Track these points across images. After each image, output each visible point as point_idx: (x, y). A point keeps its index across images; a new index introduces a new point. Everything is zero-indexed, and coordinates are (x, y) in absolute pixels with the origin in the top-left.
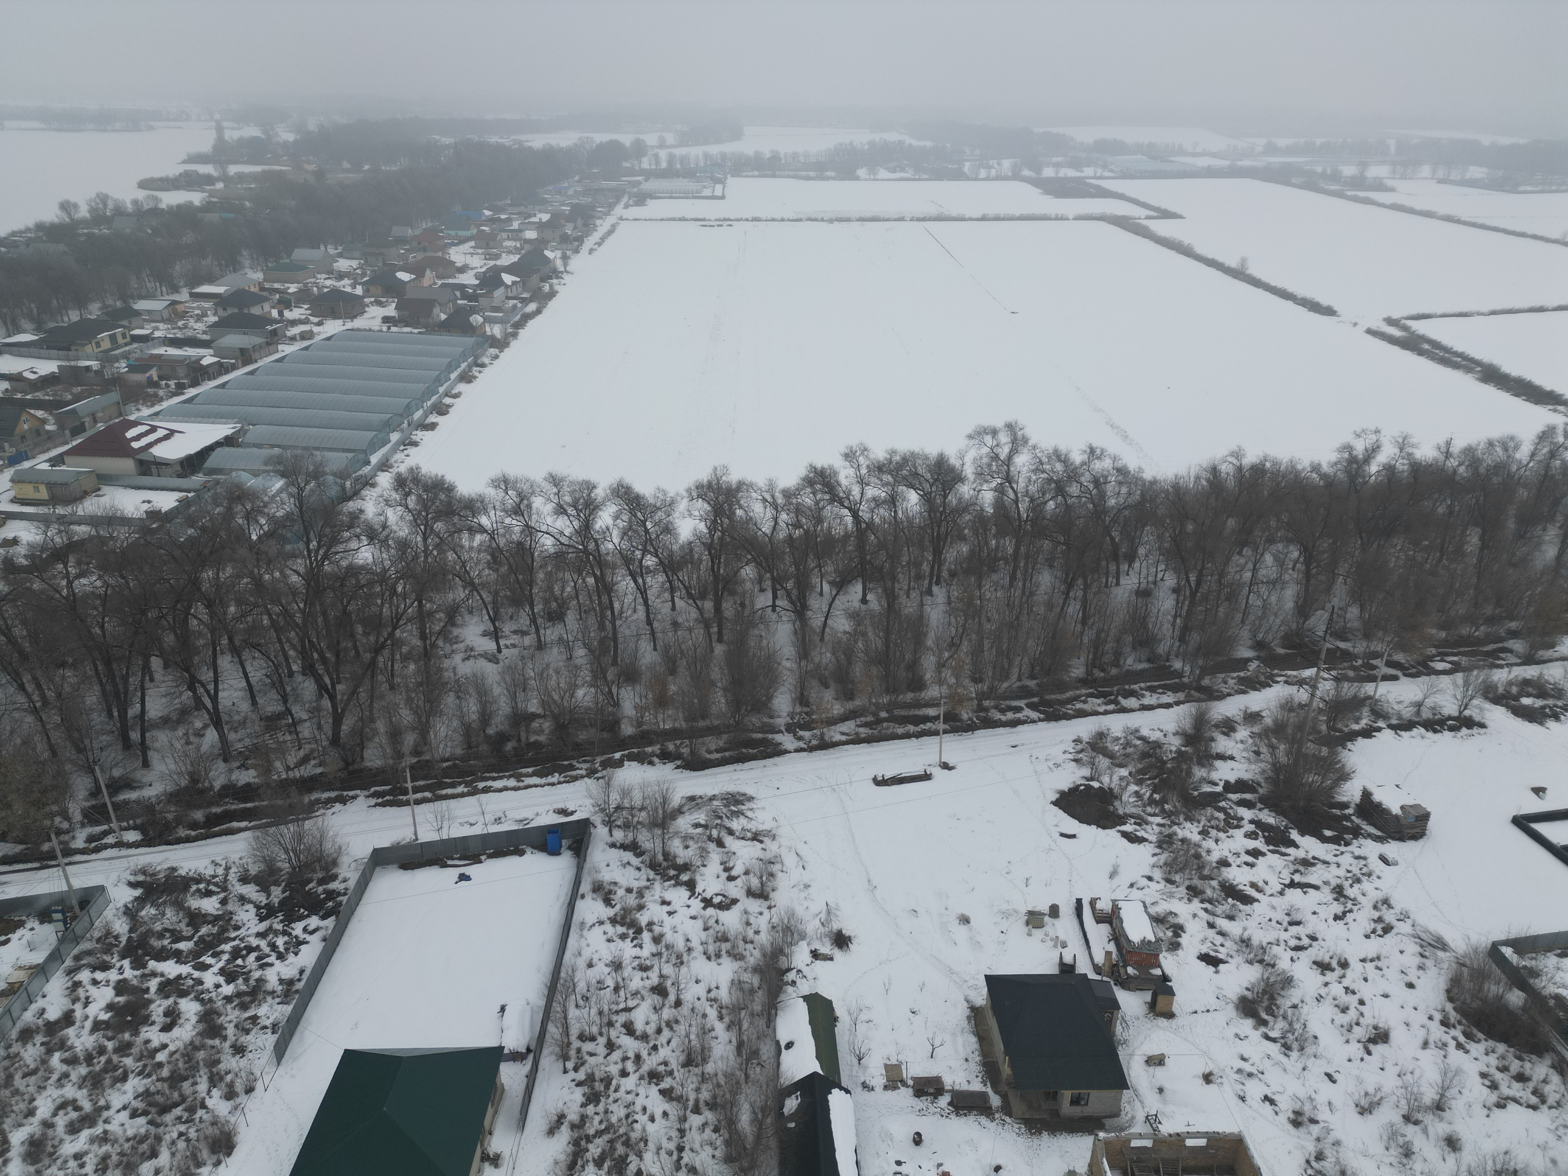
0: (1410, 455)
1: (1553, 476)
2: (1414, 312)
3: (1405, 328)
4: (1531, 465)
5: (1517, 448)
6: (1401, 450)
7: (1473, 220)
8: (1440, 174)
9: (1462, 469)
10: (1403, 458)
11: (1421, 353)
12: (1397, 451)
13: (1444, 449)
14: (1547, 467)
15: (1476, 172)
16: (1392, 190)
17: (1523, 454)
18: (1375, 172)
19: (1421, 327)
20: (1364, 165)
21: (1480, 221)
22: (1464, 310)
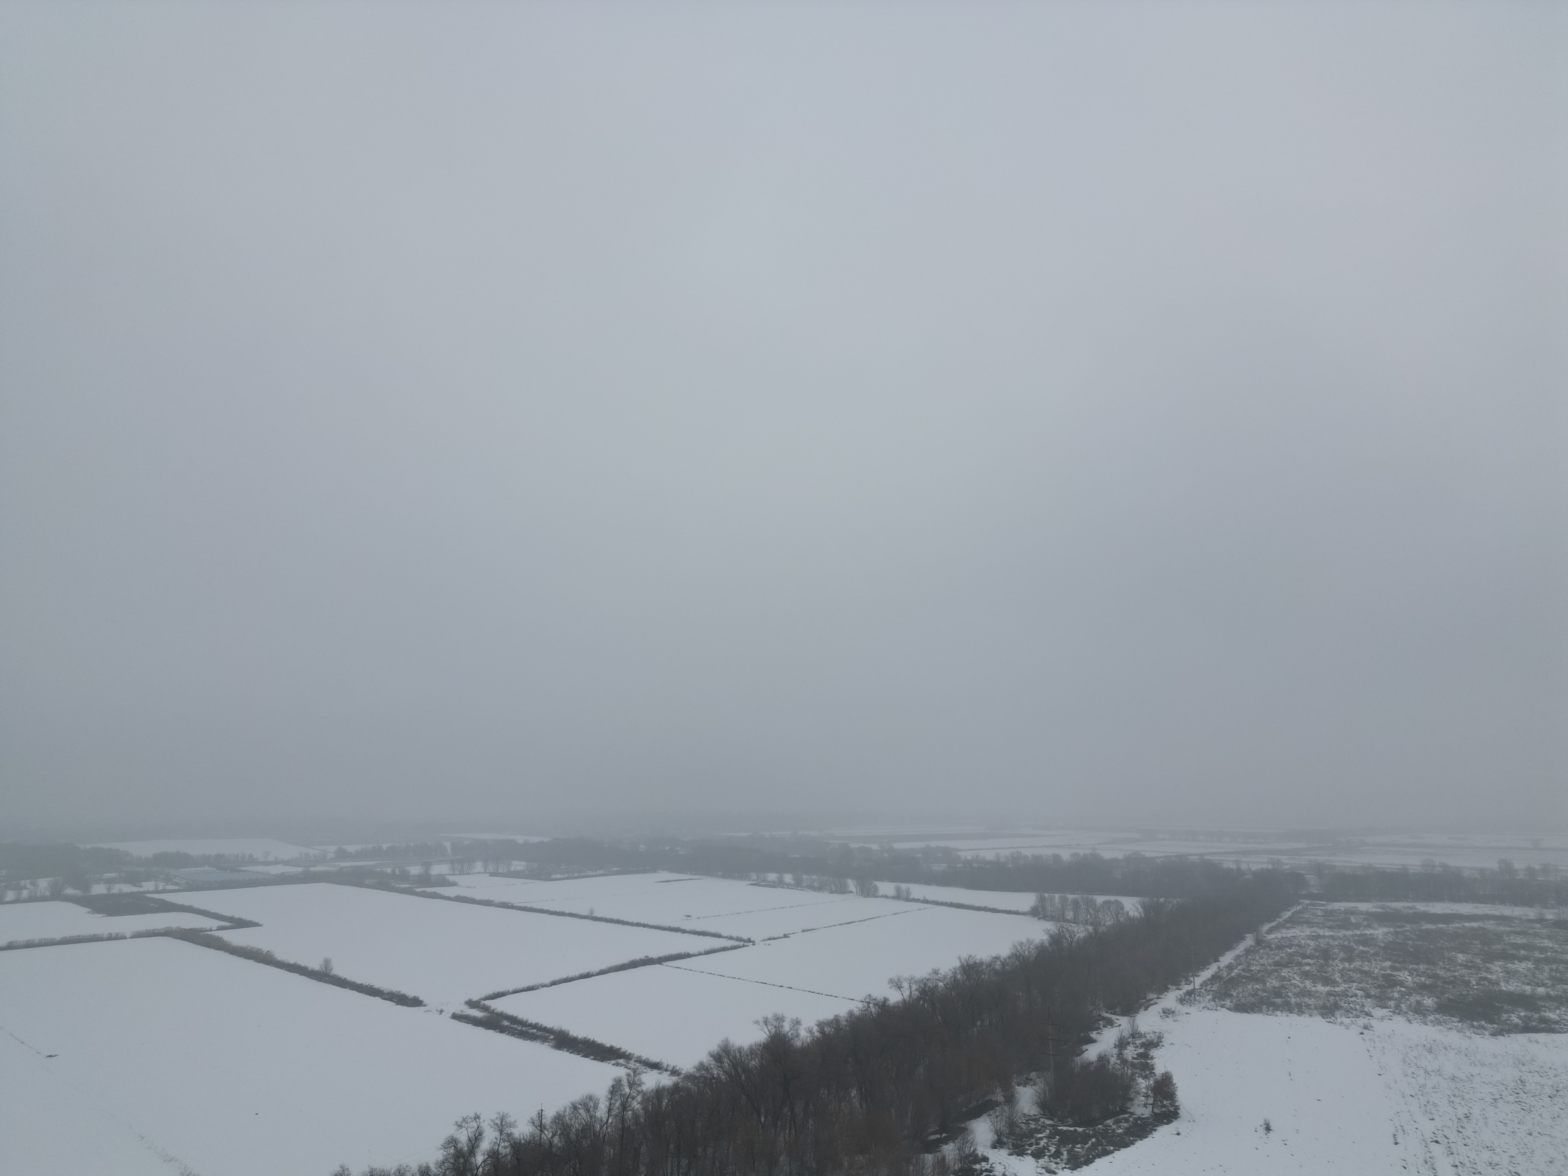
0: (509, 1135)
1: (629, 1127)
2: (490, 992)
3: (486, 1009)
4: (610, 1121)
5: (596, 1107)
6: (501, 1132)
7: (523, 905)
8: (491, 868)
9: (556, 1140)
10: (504, 1141)
11: (502, 1029)
12: (497, 1134)
13: (537, 1123)
14: (623, 1120)
15: (518, 865)
16: (454, 884)
17: (601, 1112)
18: (439, 869)
19: (498, 1005)
20: (427, 865)
21: (529, 905)
22: (531, 984)
